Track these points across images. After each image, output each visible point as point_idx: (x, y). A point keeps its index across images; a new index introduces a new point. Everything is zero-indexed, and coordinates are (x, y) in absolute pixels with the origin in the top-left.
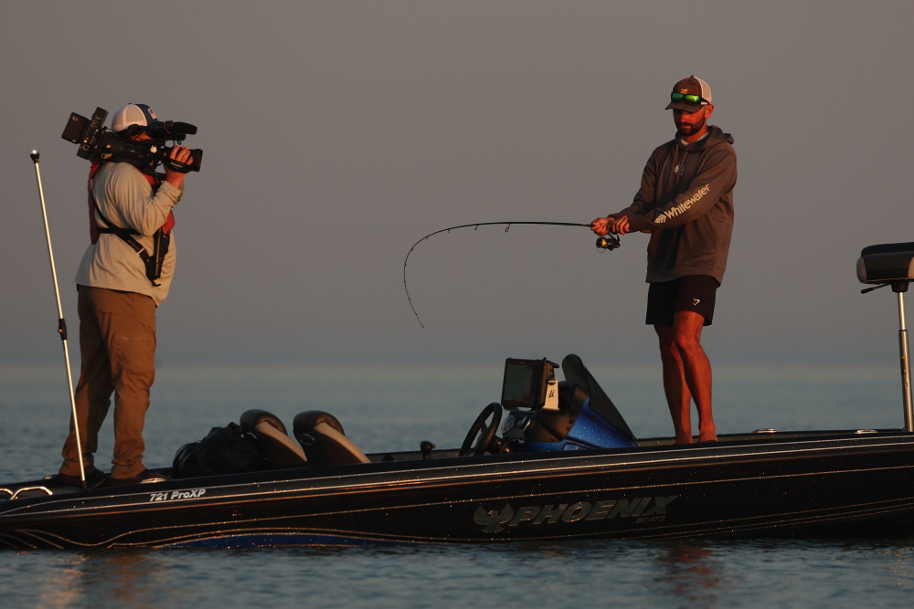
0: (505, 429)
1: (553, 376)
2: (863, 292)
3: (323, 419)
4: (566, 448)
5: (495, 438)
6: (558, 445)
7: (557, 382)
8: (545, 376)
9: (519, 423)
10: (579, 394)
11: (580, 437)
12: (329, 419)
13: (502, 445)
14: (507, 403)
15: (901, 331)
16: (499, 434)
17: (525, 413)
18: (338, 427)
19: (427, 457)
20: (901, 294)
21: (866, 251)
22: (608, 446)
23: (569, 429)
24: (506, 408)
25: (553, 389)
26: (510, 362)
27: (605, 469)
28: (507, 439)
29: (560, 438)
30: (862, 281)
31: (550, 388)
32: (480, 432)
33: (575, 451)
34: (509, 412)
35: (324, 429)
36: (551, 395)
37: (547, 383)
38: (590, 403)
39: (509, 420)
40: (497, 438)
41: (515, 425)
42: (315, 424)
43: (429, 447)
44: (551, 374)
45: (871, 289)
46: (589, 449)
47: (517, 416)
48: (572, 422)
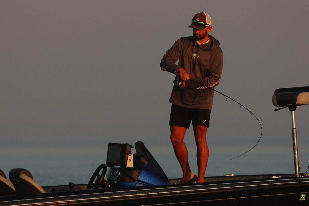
0: (108, 176)
1: (131, 151)
2: (276, 110)
3: (23, 172)
4: (137, 185)
5: (103, 180)
6: (133, 184)
7: (132, 154)
8: (127, 152)
9: (115, 173)
10: (143, 160)
11: (143, 180)
12: (26, 172)
13: (107, 184)
14: (109, 164)
15: (293, 129)
16: (106, 178)
17: (117, 169)
18: (30, 175)
19: (72, 190)
20: (293, 111)
21: (277, 92)
22: (156, 184)
23: (138, 176)
24: (109, 166)
25: (131, 158)
26: (110, 144)
27: (155, 195)
28: (109, 180)
29: (134, 180)
30: (275, 105)
31: (129, 157)
32: (96, 178)
33: (141, 187)
34: (110, 168)
35: (24, 177)
36: (130, 160)
37: (128, 155)
38: (148, 164)
39: (110, 172)
40: (105, 180)
41: (113, 174)
42: (19, 174)
43: (73, 185)
44: (130, 150)
45: (279, 109)
46: (148, 186)
47: (114, 170)
48: (139, 173)
